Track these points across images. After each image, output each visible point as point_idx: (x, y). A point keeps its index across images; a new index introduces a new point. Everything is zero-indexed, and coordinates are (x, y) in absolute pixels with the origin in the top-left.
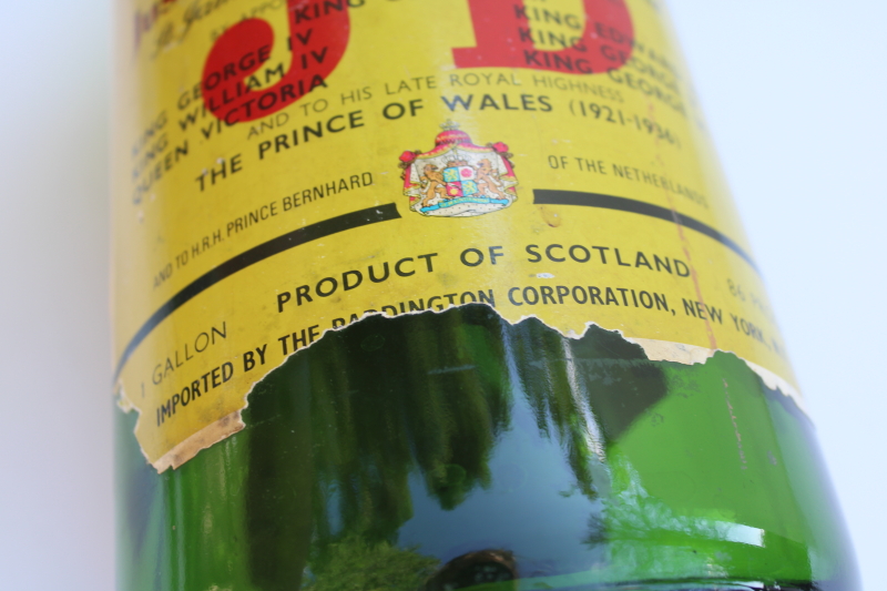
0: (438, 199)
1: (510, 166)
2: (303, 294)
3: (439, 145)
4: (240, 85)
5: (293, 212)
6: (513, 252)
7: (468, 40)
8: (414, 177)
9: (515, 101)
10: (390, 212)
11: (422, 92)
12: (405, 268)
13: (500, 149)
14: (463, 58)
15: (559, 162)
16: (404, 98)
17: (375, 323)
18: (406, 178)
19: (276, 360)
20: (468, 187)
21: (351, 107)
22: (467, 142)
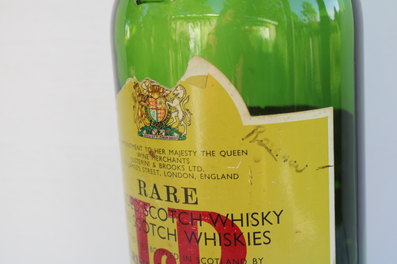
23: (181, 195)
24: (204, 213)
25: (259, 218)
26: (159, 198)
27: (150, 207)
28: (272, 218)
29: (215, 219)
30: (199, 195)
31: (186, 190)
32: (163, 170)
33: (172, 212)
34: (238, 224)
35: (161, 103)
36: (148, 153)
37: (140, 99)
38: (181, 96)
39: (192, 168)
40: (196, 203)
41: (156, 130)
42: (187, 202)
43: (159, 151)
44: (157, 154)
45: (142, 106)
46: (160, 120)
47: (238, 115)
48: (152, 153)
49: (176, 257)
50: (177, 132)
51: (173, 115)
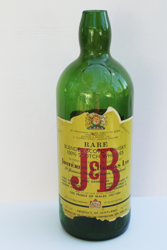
0: (93, 207)
1: (100, 204)
2: (79, 211)
3: (94, 201)
4: (75, 185)
5: (79, 203)
6: (99, 213)
7: (99, 189)
8: (91, 204)
9: (103, 196)
10: (88, 207)
11: (93, 195)
12: (89, 213)
13: (100, 202)
14: (98, 191)
15: (105, 203)
16: (91, 195)
17: (85, 217)
18: (90, 204)
19: (77, 216)
20: (96, 206)
21: (86, 194)
22: (97, 201)
23: (102, 145)
24: (109, 148)
25: (121, 147)
26: (94, 146)
27: (90, 150)
28: (124, 147)
29: (112, 150)
30: (108, 144)
31: (104, 143)
32: (97, 138)
33: (99, 150)
34: (117, 150)
35: (98, 120)
36: (91, 134)
37: (89, 118)
38: (105, 117)
39: (106, 137)
40: (107, 146)
41: (95, 127)
42: (104, 146)
43: (96, 133)
44: (95, 134)
45: (90, 121)
46: (97, 124)
47: (119, 121)
48: (93, 134)
49: (99, 163)
50: (103, 127)
51: (102, 123)
